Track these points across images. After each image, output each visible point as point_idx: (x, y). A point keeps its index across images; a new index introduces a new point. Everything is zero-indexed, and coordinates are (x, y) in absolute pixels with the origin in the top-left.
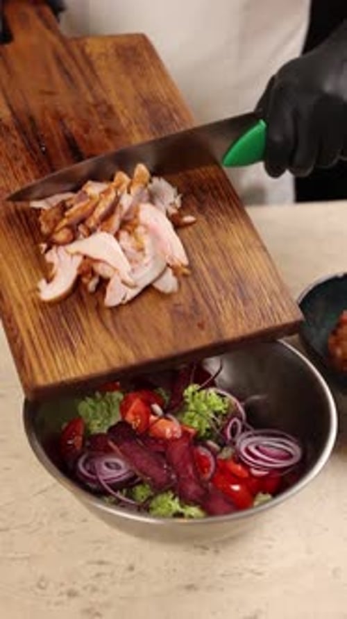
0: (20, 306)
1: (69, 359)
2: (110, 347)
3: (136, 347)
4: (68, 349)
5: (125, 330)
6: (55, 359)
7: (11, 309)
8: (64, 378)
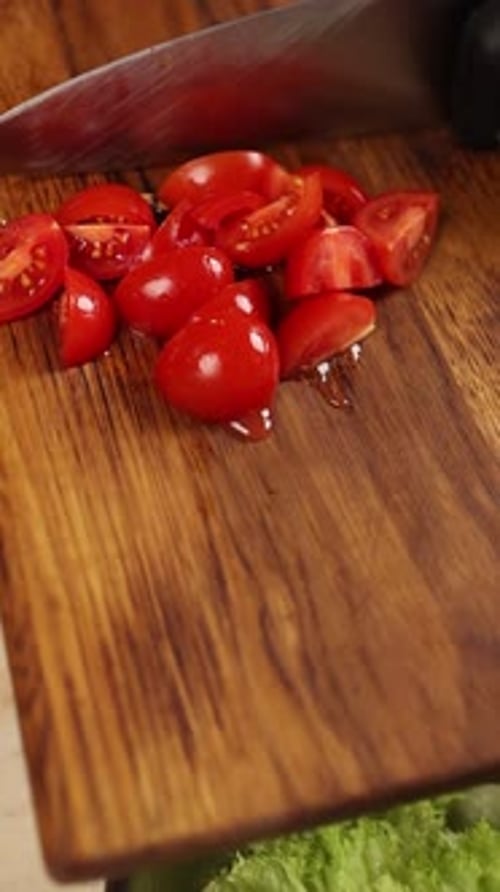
0: (52, 605)
1: (177, 774)
2: (293, 742)
3: (365, 744)
4: (176, 740)
5: (335, 686)
6: (134, 769)
7: (27, 608)
8: (157, 836)
